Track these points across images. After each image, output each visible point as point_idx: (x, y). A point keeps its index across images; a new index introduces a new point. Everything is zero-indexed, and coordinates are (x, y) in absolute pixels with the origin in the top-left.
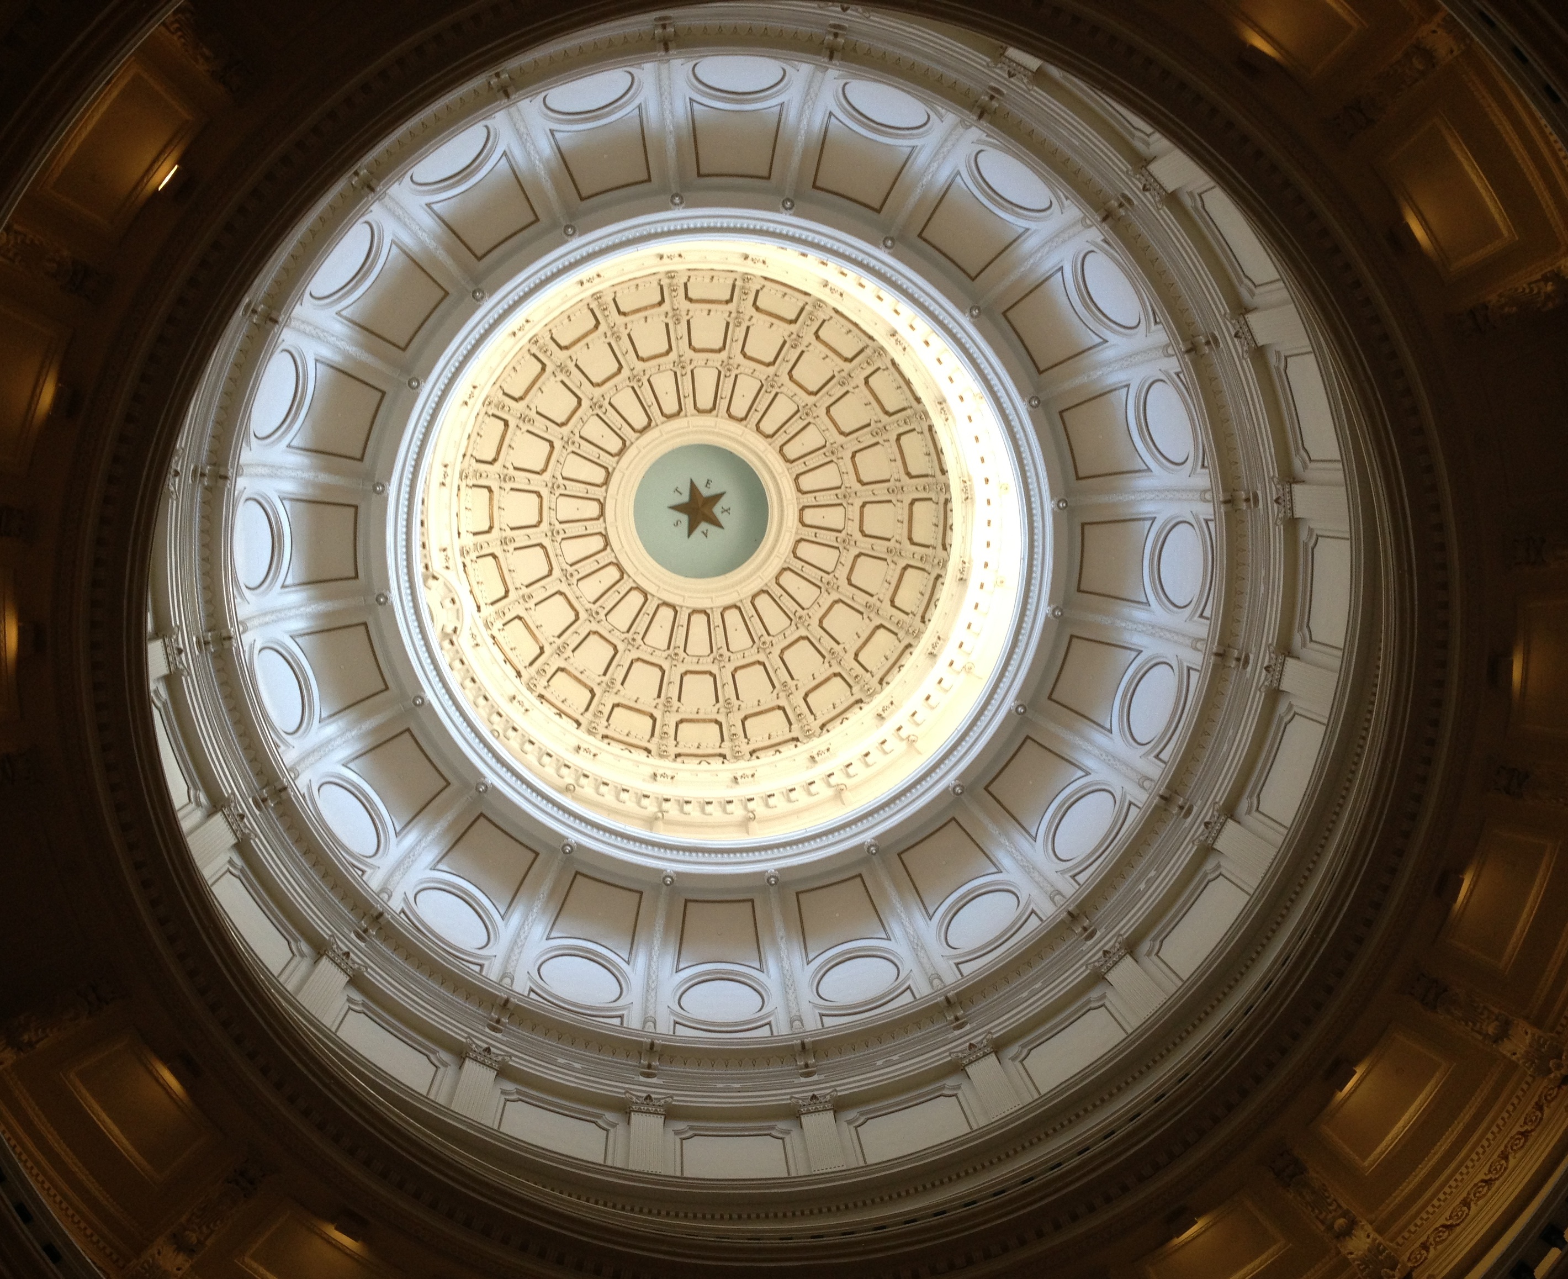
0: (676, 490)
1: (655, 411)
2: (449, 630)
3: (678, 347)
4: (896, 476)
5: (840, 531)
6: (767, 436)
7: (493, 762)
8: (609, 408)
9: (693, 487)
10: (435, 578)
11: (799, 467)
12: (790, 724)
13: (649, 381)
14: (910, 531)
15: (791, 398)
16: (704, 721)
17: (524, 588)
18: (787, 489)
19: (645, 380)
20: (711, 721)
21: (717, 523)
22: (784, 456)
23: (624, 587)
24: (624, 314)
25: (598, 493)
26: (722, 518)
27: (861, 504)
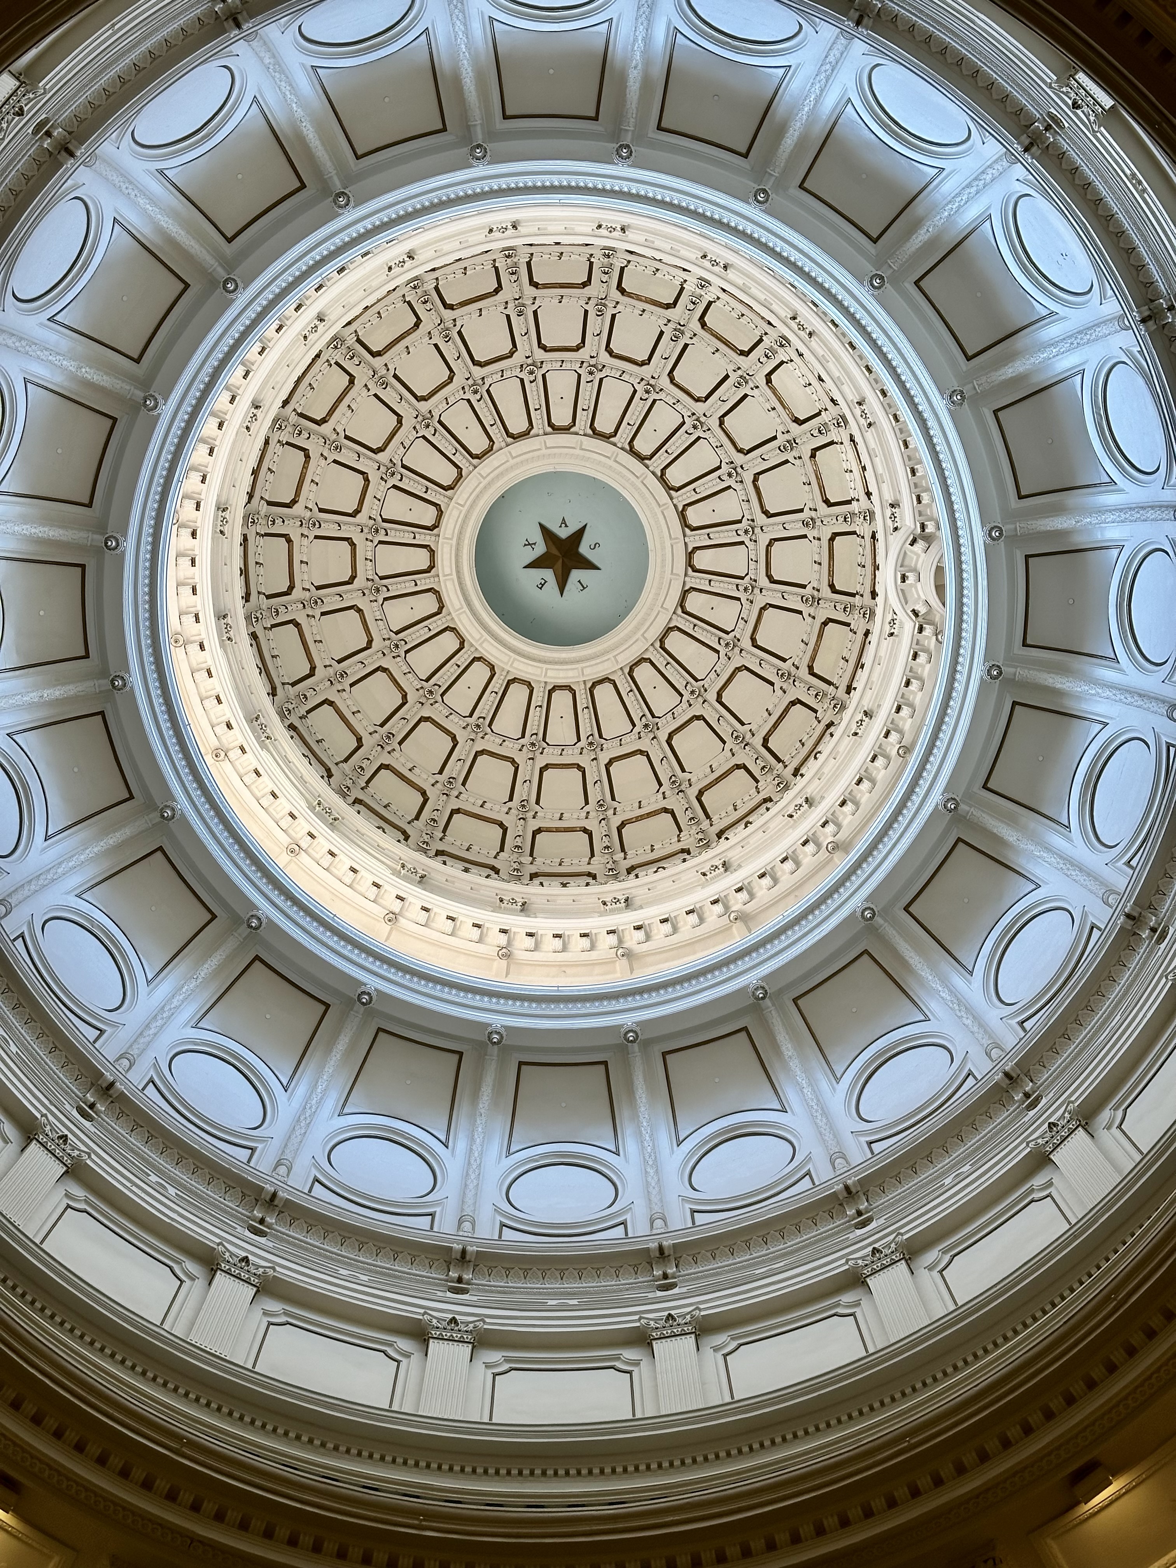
0: (584, 588)
1: (583, 700)
2: (920, 545)
3: (532, 770)
4: (305, 541)
5: (394, 487)
6: (453, 630)
7: (931, 423)
8: (636, 720)
9: (562, 587)
10: (916, 613)
11: (424, 582)
12: (529, 264)
13: (579, 740)
14: (305, 467)
15: (412, 671)
16: (638, 298)
17: (810, 537)
18: (446, 556)
19: (583, 742)
20: (630, 295)
21: (546, 531)
22: (440, 600)
23: (687, 496)
24: (585, 830)
25: (681, 622)
26: (537, 537)
27: (359, 516)
